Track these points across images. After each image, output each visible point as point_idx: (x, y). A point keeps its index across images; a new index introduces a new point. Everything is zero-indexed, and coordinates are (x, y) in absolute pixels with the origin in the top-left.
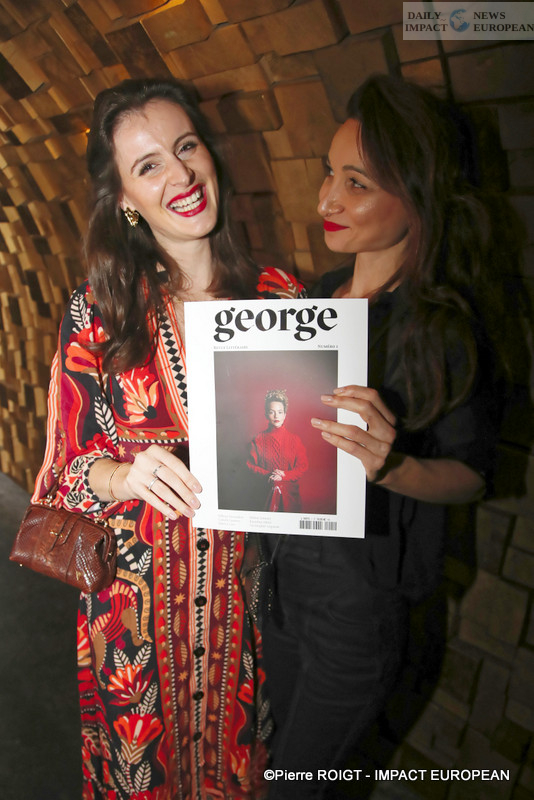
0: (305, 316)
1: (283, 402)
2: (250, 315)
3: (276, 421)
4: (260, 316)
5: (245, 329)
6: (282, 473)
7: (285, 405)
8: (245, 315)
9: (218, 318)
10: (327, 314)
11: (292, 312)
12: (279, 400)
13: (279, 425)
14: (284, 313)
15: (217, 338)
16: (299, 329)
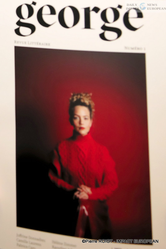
0: (110, 15)
1: (89, 107)
2: (53, 11)
4: (62, 12)
6: (88, 190)
7: (90, 110)
8: (46, 11)
9: (19, 11)
11: (96, 10)
12: (84, 104)
13: (84, 132)
15: (17, 32)
16: (104, 28)
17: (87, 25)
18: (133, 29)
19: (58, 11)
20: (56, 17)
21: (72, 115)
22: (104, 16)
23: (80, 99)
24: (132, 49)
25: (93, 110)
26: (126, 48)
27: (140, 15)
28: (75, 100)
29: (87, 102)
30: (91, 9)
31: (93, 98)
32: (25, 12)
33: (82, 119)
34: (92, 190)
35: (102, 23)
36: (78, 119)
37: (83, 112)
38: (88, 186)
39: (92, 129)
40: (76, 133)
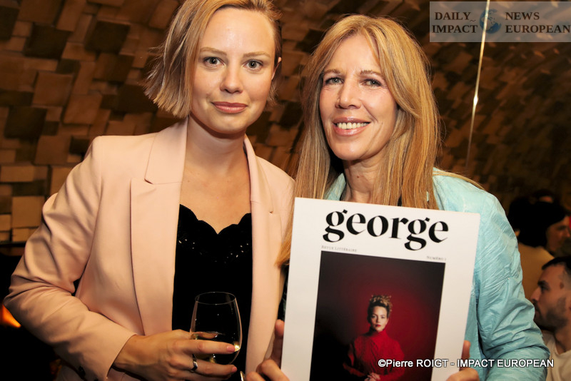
17: (395, 235)
18: (437, 241)
19: (367, 220)
20: (365, 226)
21: (371, 313)
23: (380, 300)
24: (434, 258)
25: (391, 310)
26: (428, 257)
27: (445, 228)
28: (375, 301)
29: (386, 303)
30: (400, 220)
31: (391, 300)
32: (335, 219)
33: (380, 318)
34: (380, 377)
35: (409, 233)
36: (376, 317)
37: (381, 312)
38: (378, 373)
39: (387, 326)
40: (372, 329)
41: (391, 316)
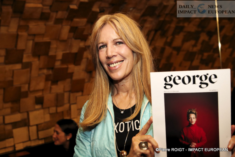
0: (203, 78)
1: (195, 114)
2: (180, 78)
3: (193, 122)
4: (183, 78)
5: (177, 84)
6: (195, 144)
7: (196, 115)
8: (177, 78)
9: (165, 79)
10: (213, 77)
11: (198, 76)
12: (193, 113)
13: (193, 123)
14: (194, 77)
15: (165, 87)
16: (201, 83)
17: (194, 83)
18: (213, 83)
19: (182, 78)
20: (181, 81)
21: (188, 117)
22: (201, 79)
23: (191, 111)
24: (213, 90)
25: (197, 115)
26: (210, 90)
27: (216, 77)
28: (189, 112)
29: (194, 112)
30: (196, 76)
31: (196, 111)
32: (168, 79)
33: (193, 119)
34: (196, 144)
35: (200, 81)
36: (191, 119)
37: (193, 116)
38: (195, 142)
39: (196, 122)
40: (190, 124)
41: (197, 117)
